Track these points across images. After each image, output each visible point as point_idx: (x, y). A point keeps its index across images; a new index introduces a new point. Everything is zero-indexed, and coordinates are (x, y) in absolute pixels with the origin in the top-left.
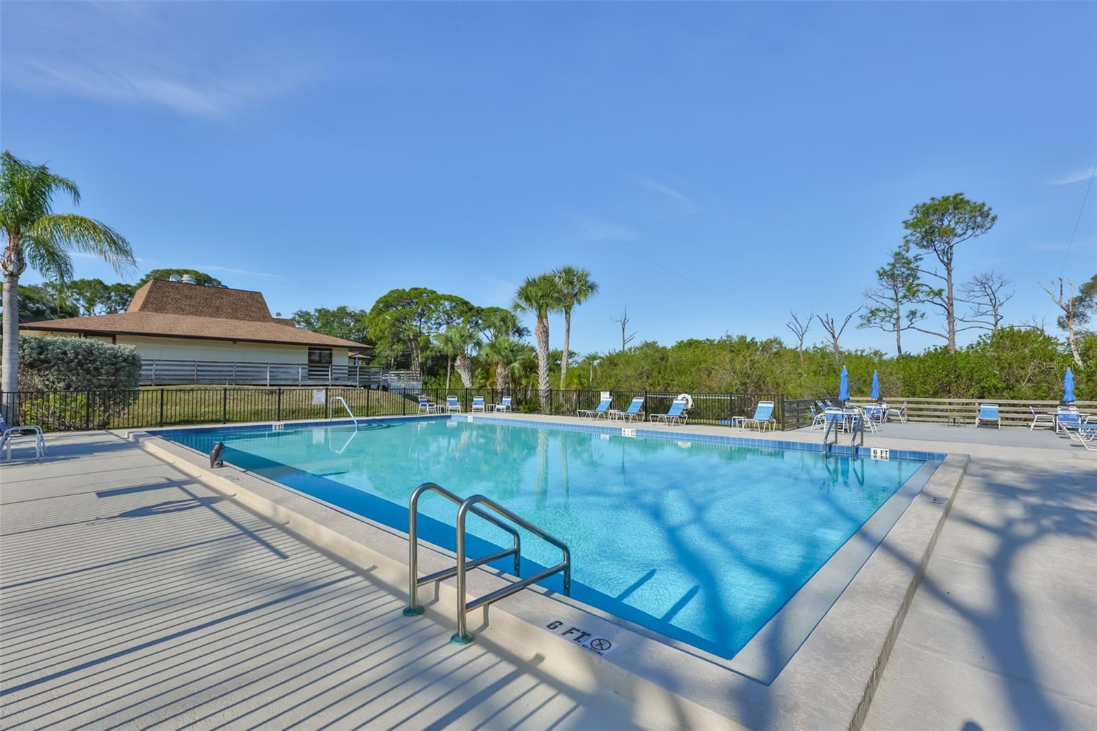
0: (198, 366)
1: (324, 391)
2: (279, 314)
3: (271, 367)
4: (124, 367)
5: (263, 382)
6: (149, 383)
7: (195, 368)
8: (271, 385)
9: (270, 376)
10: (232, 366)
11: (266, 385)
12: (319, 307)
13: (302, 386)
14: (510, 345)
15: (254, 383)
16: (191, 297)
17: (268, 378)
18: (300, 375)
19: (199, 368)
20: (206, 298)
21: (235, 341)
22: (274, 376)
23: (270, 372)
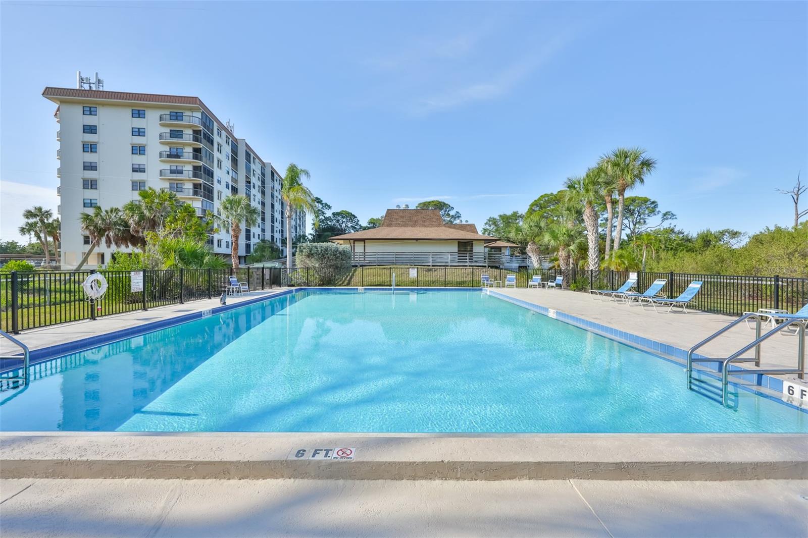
0: (396, 255)
1: (416, 269)
2: (467, 221)
3: (432, 255)
4: (339, 256)
5: (428, 264)
6: (375, 264)
7: (394, 256)
8: (432, 266)
9: (432, 260)
10: (412, 255)
11: (430, 266)
12: (502, 214)
13: (450, 266)
14: (567, 231)
15: (423, 264)
16: (403, 217)
17: (431, 261)
18: (449, 259)
19: (396, 256)
20: (410, 217)
21: (417, 240)
22: (435, 260)
23: (432, 258)
